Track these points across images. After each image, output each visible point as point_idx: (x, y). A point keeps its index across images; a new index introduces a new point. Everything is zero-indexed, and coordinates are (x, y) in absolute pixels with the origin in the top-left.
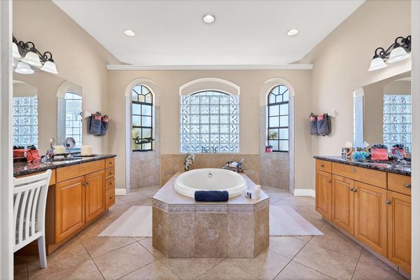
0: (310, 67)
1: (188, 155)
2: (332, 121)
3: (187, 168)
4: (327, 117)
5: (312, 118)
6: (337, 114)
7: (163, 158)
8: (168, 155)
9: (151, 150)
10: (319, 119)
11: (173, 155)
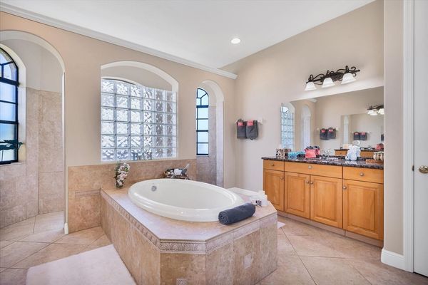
0: (234, 76)
1: (119, 165)
2: (259, 127)
3: (121, 184)
4: (255, 123)
5: (240, 124)
6: (264, 121)
7: (71, 172)
8: (81, 168)
9: (16, 160)
10: (248, 124)
11: (90, 167)
